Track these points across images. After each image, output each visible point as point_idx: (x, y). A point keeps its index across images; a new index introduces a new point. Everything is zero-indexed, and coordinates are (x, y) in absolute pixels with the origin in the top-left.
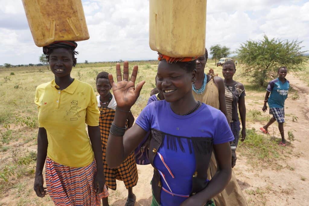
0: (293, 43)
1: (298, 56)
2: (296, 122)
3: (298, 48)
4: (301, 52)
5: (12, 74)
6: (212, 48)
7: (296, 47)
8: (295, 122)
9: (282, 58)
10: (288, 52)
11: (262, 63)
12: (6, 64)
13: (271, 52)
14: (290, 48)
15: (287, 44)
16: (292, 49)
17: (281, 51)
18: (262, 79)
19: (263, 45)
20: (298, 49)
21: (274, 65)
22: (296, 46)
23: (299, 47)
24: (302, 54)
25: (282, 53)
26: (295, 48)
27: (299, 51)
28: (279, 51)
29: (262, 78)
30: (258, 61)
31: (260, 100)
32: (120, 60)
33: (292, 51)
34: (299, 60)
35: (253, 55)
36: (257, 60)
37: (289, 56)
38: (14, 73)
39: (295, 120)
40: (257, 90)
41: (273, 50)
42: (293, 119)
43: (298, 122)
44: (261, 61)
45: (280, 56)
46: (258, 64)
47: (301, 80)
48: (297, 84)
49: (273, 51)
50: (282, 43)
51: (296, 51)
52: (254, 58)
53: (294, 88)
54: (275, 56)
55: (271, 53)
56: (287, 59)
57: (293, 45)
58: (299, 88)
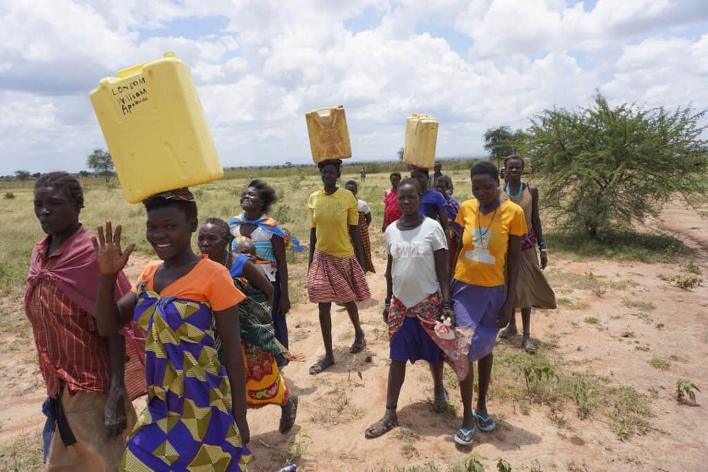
0: (680, 117)
1: (695, 151)
2: (691, 405)
3: (695, 129)
4: (703, 143)
5: (10, 196)
6: (489, 134)
7: (686, 127)
8: (686, 403)
9: (647, 158)
10: (665, 141)
11: (589, 174)
12: (19, 172)
13: (616, 140)
14: (672, 129)
15: (662, 119)
16: (676, 133)
17: (643, 139)
18: (590, 220)
19: (591, 121)
20: (695, 133)
21: (626, 179)
22: (686, 123)
23: (697, 127)
24: (705, 147)
25: (645, 145)
26: (684, 132)
27: (696, 139)
28: (639, 140)
29: (590, 217)
30: (576, 167)
31: (579, 288)
32: (287, 163)
33: (675, 138)
34: (697, 165)
35: (565, 149)
36: (575, 165)
37: (667, 153)
38: (15, 194)
39: (686, 397)
40: (576, 253)
41: (620, 134)
42: (679, 391)
43: (698, 405)
44: (586, 166)
45: (643, 152)
46: (580, 177)
47: (705, 217)
48: (694, 228)
49: (622, 139)
50: (645, 117)
51: (687, 139)
52: (566, 160)
53: (688, 243)
54: (627, 152)
55: (615, 143)
56: (663, 162)
57: (677, 122)
58: (700, 243)
